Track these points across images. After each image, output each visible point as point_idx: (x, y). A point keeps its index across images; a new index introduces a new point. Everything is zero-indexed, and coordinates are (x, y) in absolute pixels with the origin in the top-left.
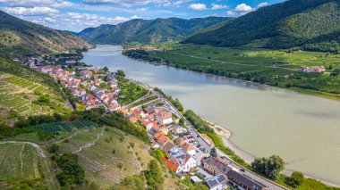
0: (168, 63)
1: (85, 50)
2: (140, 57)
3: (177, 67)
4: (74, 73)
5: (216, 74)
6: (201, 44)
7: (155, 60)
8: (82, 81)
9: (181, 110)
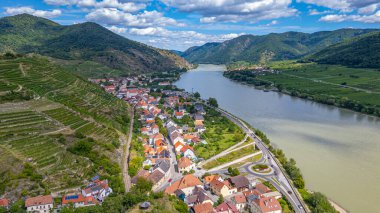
0: (280, 89)
1: (184, 70)
2: (244, 80)
3: (293, 95)
4: (159, 99)
5: (359, 110)
6: (329, 63)
7: (262, 84)
8: (162, 112)
9: (299, 185)
